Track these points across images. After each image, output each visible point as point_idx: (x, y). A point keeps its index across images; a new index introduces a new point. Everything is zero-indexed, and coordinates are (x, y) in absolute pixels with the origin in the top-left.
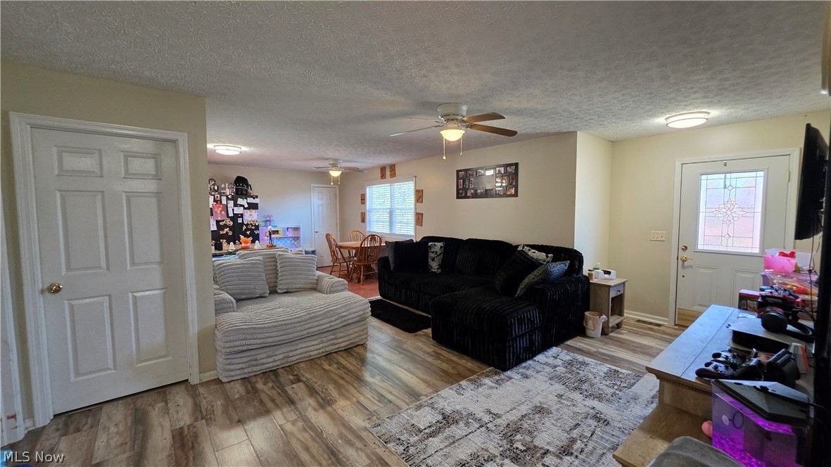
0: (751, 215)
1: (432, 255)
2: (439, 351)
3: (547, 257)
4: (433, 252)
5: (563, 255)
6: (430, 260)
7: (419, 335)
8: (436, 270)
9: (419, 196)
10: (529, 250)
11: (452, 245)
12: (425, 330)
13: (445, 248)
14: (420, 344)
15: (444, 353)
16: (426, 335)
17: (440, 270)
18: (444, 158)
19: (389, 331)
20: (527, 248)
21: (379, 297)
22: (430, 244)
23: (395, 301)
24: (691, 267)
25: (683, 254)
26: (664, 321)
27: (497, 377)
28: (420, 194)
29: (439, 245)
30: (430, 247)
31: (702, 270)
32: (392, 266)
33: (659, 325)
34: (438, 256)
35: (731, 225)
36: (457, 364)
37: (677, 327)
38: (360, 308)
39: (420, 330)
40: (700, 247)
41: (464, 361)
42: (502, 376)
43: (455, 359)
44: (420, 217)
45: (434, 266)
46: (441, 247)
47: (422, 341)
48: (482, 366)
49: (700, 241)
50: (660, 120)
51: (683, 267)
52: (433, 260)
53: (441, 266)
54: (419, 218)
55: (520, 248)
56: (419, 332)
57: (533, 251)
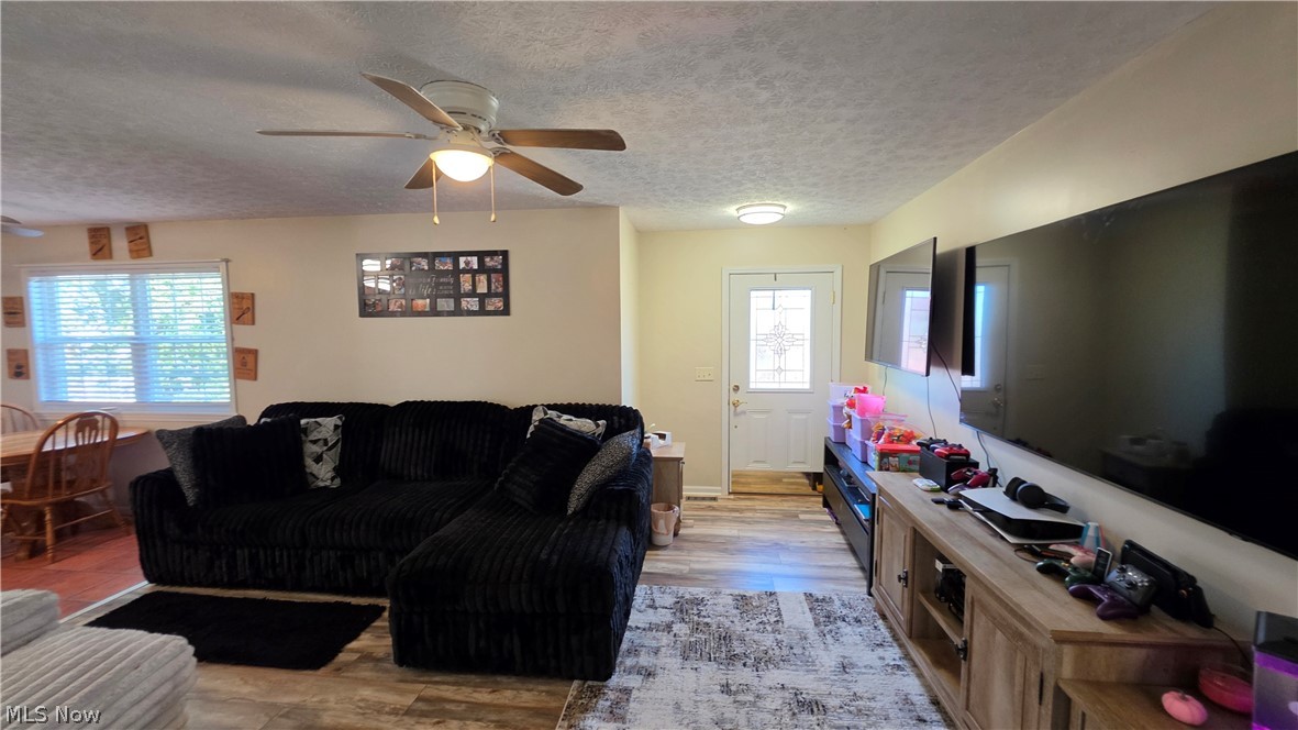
0: (801, 342)
1: (311, 449)
2: (432, 691)
3: (598, 426)
4: (315, 442)
5: (615, 418)
6: (309, 462)
7: (348, 665)
8: (328, 483)
9: (241, 308)
10: (560, 417)
11: (362, 421)
12: (354, 645)
13: (346, 430)
14: (367, 693)
15: (447, 691)
16: (366, 657)
17: (338, 481)
18: (436, 220)
19: (246, 690)
20: (552, 414)
21: (142, 586)
22: (303, 422)
23: (214, 585)
24: (744, 413)
25: (735, 397)
26: (716, 491)
27: (603, 704)
28: (246, 304)
29: (329, 423)
30: (305, 431)
31: (756, 416)
32: (190, 495)
33: (714, 499)
34: (330, 449)
35: (783, 356)
36: (500, 708)
37: (732, 497)
38: (157, 677)
39: (338, 649)
40: (752, 386)
41: (509, 693)
42: (612, 695)
43: (483, 696)
44: (250, 358)
45: (324, 473)
46: (336, 427)
47: (366, 682)
48: (558, 687)
49: (752, 378)
50: (731, 210)
51: (736, 414)
52: (318, 459)
53: (338, 471)
54: (245, 363)
55: (537, 416)
56: (342, 657)
57: (565, 417)
